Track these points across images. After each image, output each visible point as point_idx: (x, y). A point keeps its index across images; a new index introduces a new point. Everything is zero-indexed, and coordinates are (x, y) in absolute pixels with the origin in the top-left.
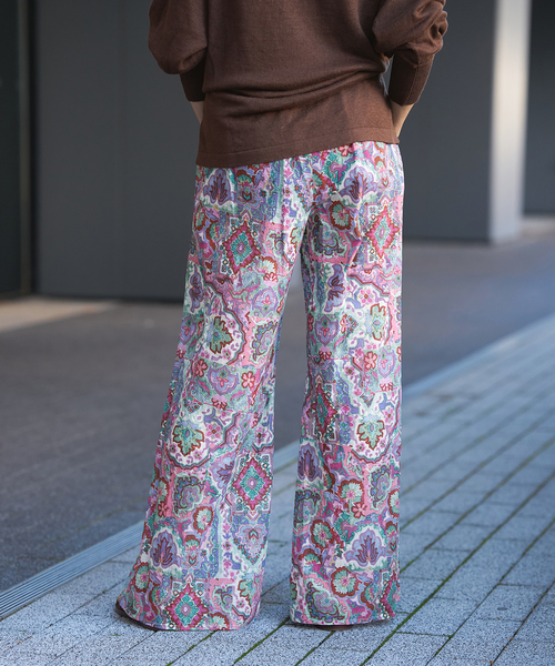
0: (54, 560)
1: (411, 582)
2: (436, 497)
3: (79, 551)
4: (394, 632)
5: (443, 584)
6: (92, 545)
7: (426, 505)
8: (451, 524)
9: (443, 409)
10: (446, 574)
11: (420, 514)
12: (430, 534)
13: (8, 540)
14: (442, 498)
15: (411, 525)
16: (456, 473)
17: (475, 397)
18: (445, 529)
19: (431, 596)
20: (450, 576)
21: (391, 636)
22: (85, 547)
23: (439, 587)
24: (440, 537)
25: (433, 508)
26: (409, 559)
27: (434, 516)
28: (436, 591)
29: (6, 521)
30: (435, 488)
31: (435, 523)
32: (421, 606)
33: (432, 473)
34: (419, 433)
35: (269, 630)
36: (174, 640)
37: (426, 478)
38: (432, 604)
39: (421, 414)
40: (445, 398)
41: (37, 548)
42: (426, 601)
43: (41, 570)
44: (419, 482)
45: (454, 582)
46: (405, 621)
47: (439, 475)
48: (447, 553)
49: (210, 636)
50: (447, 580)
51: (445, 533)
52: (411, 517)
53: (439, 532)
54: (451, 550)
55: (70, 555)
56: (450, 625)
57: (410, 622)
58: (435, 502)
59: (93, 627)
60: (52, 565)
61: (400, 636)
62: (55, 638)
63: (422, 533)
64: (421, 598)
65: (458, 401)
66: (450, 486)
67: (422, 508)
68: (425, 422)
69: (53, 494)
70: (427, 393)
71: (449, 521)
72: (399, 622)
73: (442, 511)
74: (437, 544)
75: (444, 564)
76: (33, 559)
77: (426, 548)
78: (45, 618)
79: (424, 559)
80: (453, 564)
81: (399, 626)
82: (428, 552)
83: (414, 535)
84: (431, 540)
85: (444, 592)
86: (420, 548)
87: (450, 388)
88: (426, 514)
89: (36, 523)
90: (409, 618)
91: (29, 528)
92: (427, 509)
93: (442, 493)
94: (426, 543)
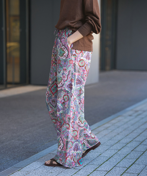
0: (35, 153)
1: (128, 159)
2: (135, 137)
3: (41, 151)
4: (124, 173)
5: (136, 160)
6: (45, 149)
7: (132, 139)
8: (138, 145)
9: (136, 114)
10: (137, 157)
11: (130, 142)
12: (133, 147)
13: (23, 148)
14: (136, 137)
15: (128, 145)
16: (139, 131)
17: (144, 111)
18: (137, 146)
19: (133, 163)
20: (138, 158)
21: (123, 174)
22: (43, 150)
23: (136, 161)
25: (134, 140)
26: (127, 153)
27: (134, 142)
28: (135, 162)
29: (23, 143)
30: (134, 135)
31: (134, 144)
32: (131, 166)
33: (133, 131)
34: (130, 120)
35: (91, 172)
36: (66, 174)
37: (132, 132)
38: (134, 165)
39: (130, 116)
40: (136, 111)
41: (31, 150)
42: (132, 165)
43: (32, 156)
44: (130, 133)
45: (139, 159)
46: (127, 170)
47: (135, 131)
48: (137, 152)
49: (76, 173)
50: (138, 159)
51: (137, 147)
52: (128, 143)
53: (135, 147)
54: (138, 151)
55: (39, 152)
56: (139, 171)
57: (128, 170)
58: (134, 139)
59: (46, 171)
60: (35, 154)
61: (125, 174)
62: (36, 173)
63: (131, 147)
64: (131, 164)
65: (140, 112)
66: (138, 135)
67: (131, 140)
68: (131, 117)
69: (35, 136)
70: (132, 110)
71: (138, 143)
72: (125, 170)
73: (136, 141)
74: (135, 150)
75: (137, 155)
76: (30, 153)
77: (132, 151)
78: (33, 168)
79: (132, 153)
80: (139, 155)
81: (125, 171)
82: (132, 152)
83: (129, 147)
84: (133, 149)
85: (137, 162)
86: (130, 151)
87: (138, 109)
88: (132, 142)
89: (31, 143)
90: (128, 169)
91: (29, 145)
92: (132, 140)
93: (136, 136)
94: (132, 149)
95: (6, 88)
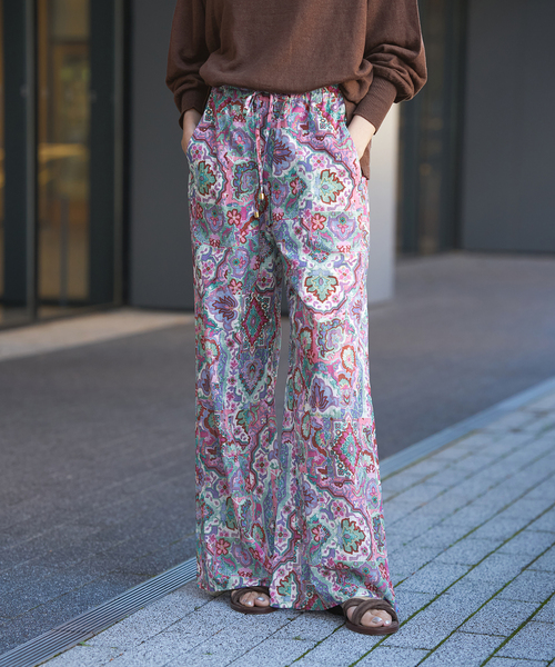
0: (145, 575)
1: (508, 604)
2: (534, 517)
3: (170, 567)
4: (492, 656)
5: (541, 607)
6: (184, 560)
7: (523, 524)
8: (549, 545)
9: (538, 425)
10: (544, 596)
11: (517, 533)
12: (527, 554)
13: (100, 555)
14: (539, 517)
15: (507, 545)
18: (543, 550)
19: (529, 619)
20: (549, 599)
21: (488, 660)
22: (176, 563)
23: (537, 610)
24: (537, 558)
25: (529, 528)
26: (505, 580)
27: (531, 536)
28: (533, 615)
29: (98, 535)
30: (532, 506)
31: (531, 543)
32: (518, 630)
33: (528, 491)
34: (514, 450)
35: (363, 652)
36: (267, 660)
37: (521, 497)
38: (530, 627)
39: (516, 431)
40: (540, 414)
41: (129, 563)
42: (523, 624)
43: (133, 586)
44: (515, 501)
45: (553, 603)
46: (503, 644)
47: (535, 493)
48: (544, 575)
49: (303, 656)
50: (545, 602)
51: (542, 554)
52: (507, 537)
53: (536, 553)
54: (548, 572)
55: (161, 571)
56: (550, 650)
57: (508, 646)
58: (532, 521)
59: (185, 645)
60: (143, 580)
61: (498, 660)
62: (148, 656)
63: (518, 554)
64: (519, 621)
66: (547, 506)
67: (518, 528)
68: (521, 438)
69: (145, 508)
70: (522, 409)
71: (546, 540)
72: (496, 646)
73: (538, 531)
74: (534, 565)
75: (542, 586)
76: (125, 574)
77: (523, 569)
78: (136, 635)
79: (521, 579)
80: (551, 586)
81: (496, 650)
82: (524, 574)
83: (510, 555)
84: (528, 561)
85: (543, 615)
86: (517, 569)
87: (546, 404)
88: (523, 533)
89: (128, 538)
90: (507, 641)
91: (121, 542)
92: (523, 529)
93: (539, 512)
94: (524, 564)
95: (35, 320)
